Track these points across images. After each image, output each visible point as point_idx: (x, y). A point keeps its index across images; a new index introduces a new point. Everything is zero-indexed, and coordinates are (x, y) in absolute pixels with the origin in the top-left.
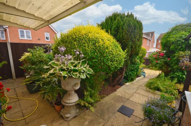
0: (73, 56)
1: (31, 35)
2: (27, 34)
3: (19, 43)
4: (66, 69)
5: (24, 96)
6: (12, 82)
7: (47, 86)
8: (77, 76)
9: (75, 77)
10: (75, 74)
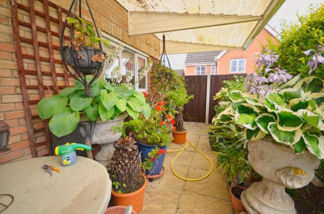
0: (302, 77)
1: (245, 66)
2: (240, 64)
3: (220, 75)
4: (256, 110)
5: (203, 149)
6: (203, 127)
7: (225, 145)
8: (292, 141)
9: (278, 141)
10: (286, 132)
